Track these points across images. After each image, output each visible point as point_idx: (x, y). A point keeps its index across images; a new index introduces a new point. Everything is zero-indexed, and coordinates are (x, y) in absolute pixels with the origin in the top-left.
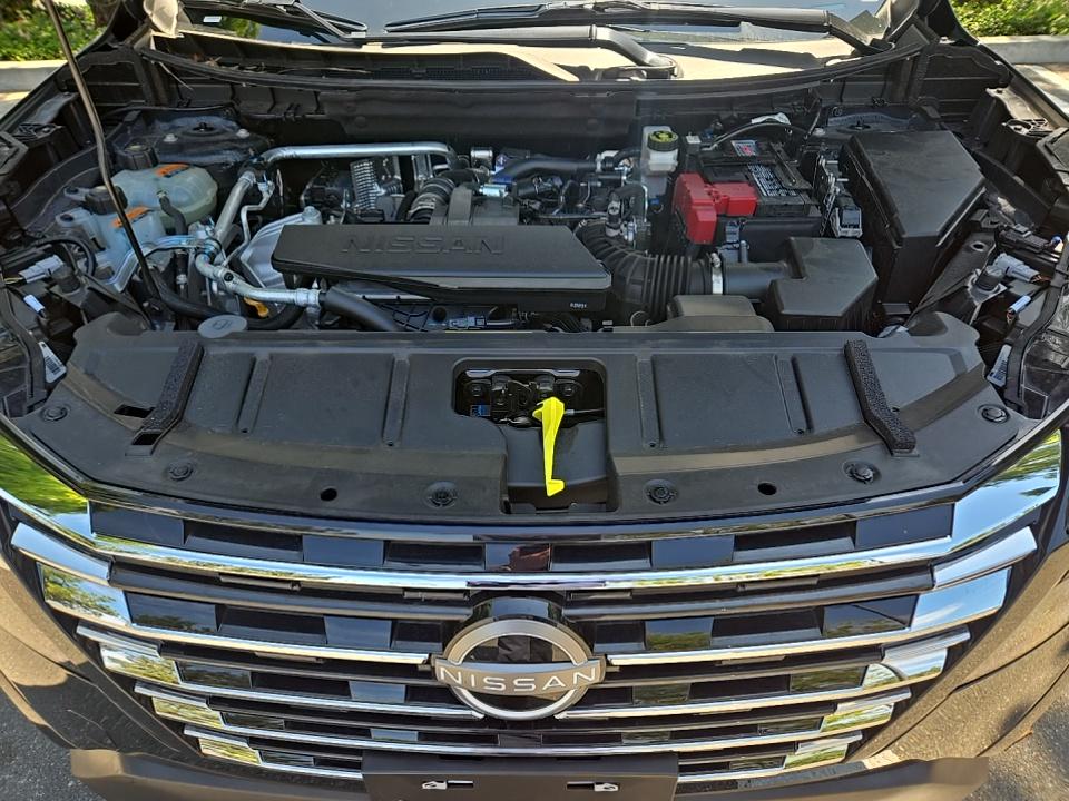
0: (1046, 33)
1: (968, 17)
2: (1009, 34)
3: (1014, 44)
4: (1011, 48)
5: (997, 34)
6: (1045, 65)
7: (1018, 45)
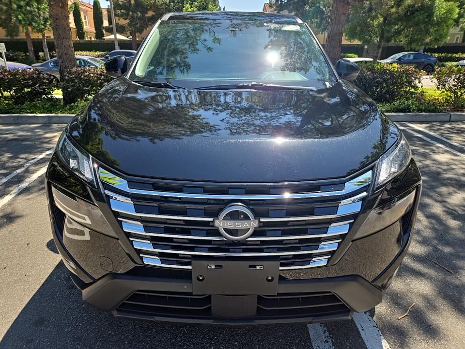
0: (410, 112)
1: (381, 107)
2: (396, 112)
3: (397, 115)
4: (396, 117)
5: (392, 112)
6: (410, 122)
7: (399, 116)
